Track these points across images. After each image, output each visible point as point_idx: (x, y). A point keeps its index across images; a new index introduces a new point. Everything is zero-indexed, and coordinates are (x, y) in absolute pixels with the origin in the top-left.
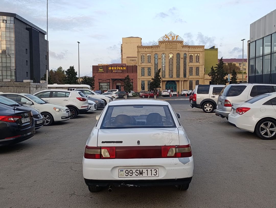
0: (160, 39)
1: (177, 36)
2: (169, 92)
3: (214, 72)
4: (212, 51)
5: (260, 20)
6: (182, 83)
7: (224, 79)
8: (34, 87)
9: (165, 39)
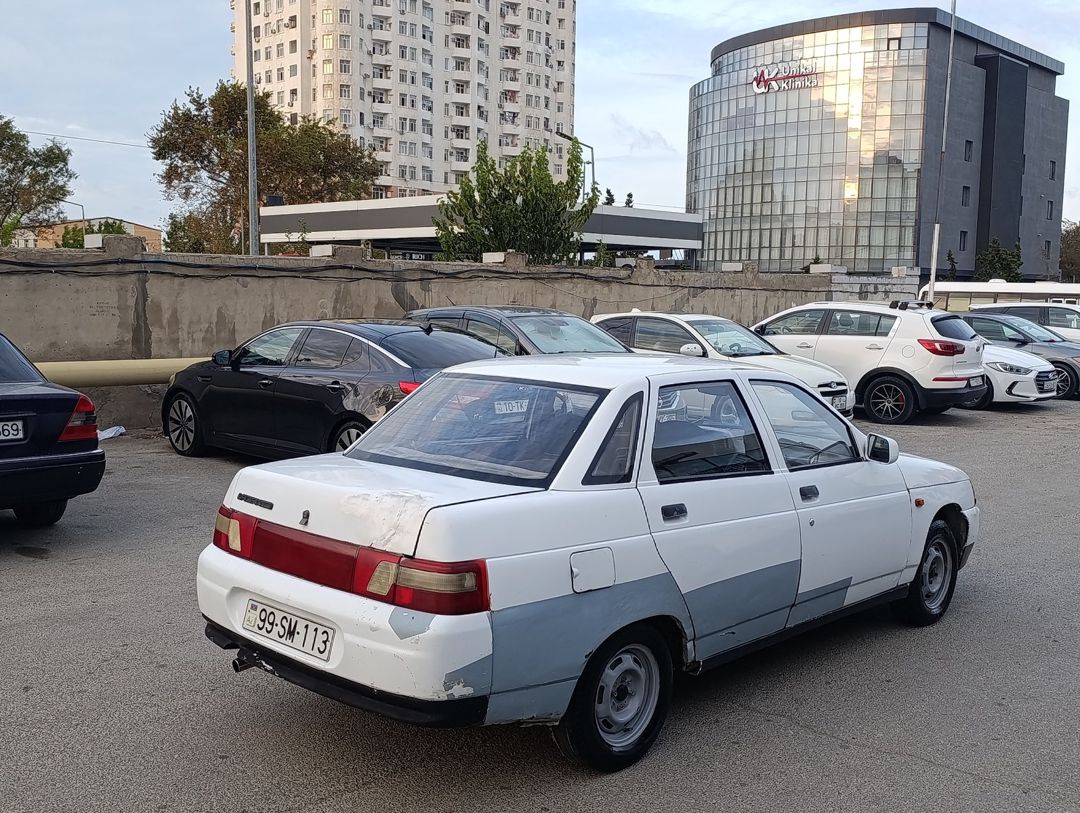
8: (850, 290)
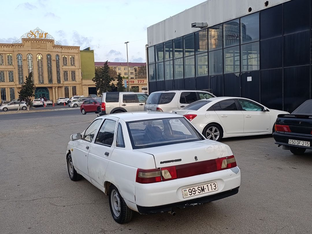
0: (24, 36)
1: (46, 34)
2: (42, 102)
3: (99, 77)
4: (88, 53)
5: (158, 24)
6: (56, 89)
7: (110, 85)
9: (30, 36)
